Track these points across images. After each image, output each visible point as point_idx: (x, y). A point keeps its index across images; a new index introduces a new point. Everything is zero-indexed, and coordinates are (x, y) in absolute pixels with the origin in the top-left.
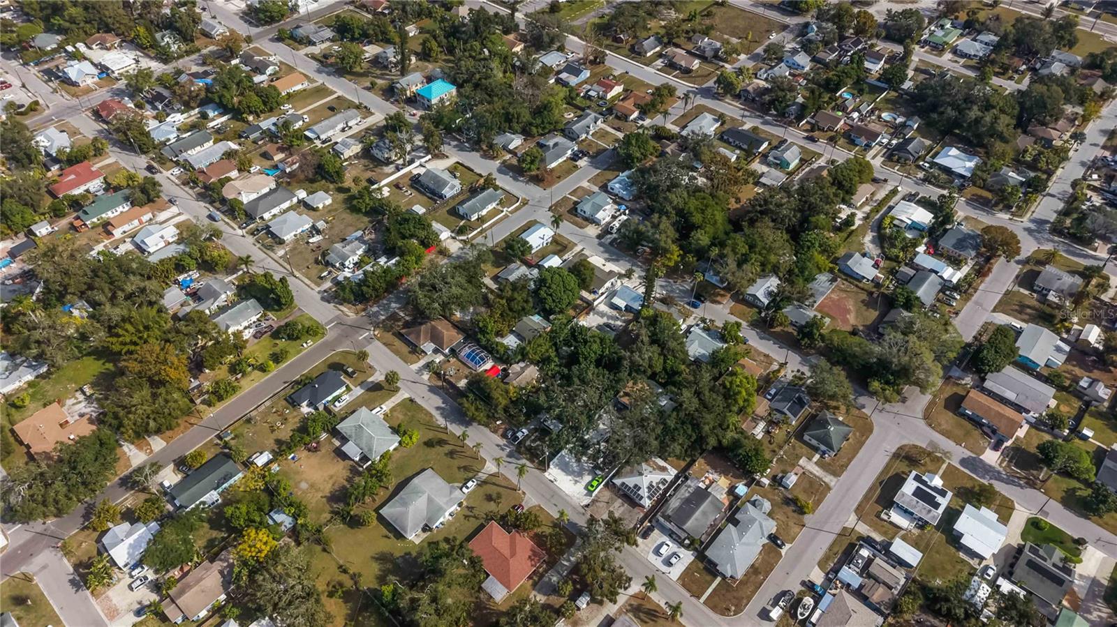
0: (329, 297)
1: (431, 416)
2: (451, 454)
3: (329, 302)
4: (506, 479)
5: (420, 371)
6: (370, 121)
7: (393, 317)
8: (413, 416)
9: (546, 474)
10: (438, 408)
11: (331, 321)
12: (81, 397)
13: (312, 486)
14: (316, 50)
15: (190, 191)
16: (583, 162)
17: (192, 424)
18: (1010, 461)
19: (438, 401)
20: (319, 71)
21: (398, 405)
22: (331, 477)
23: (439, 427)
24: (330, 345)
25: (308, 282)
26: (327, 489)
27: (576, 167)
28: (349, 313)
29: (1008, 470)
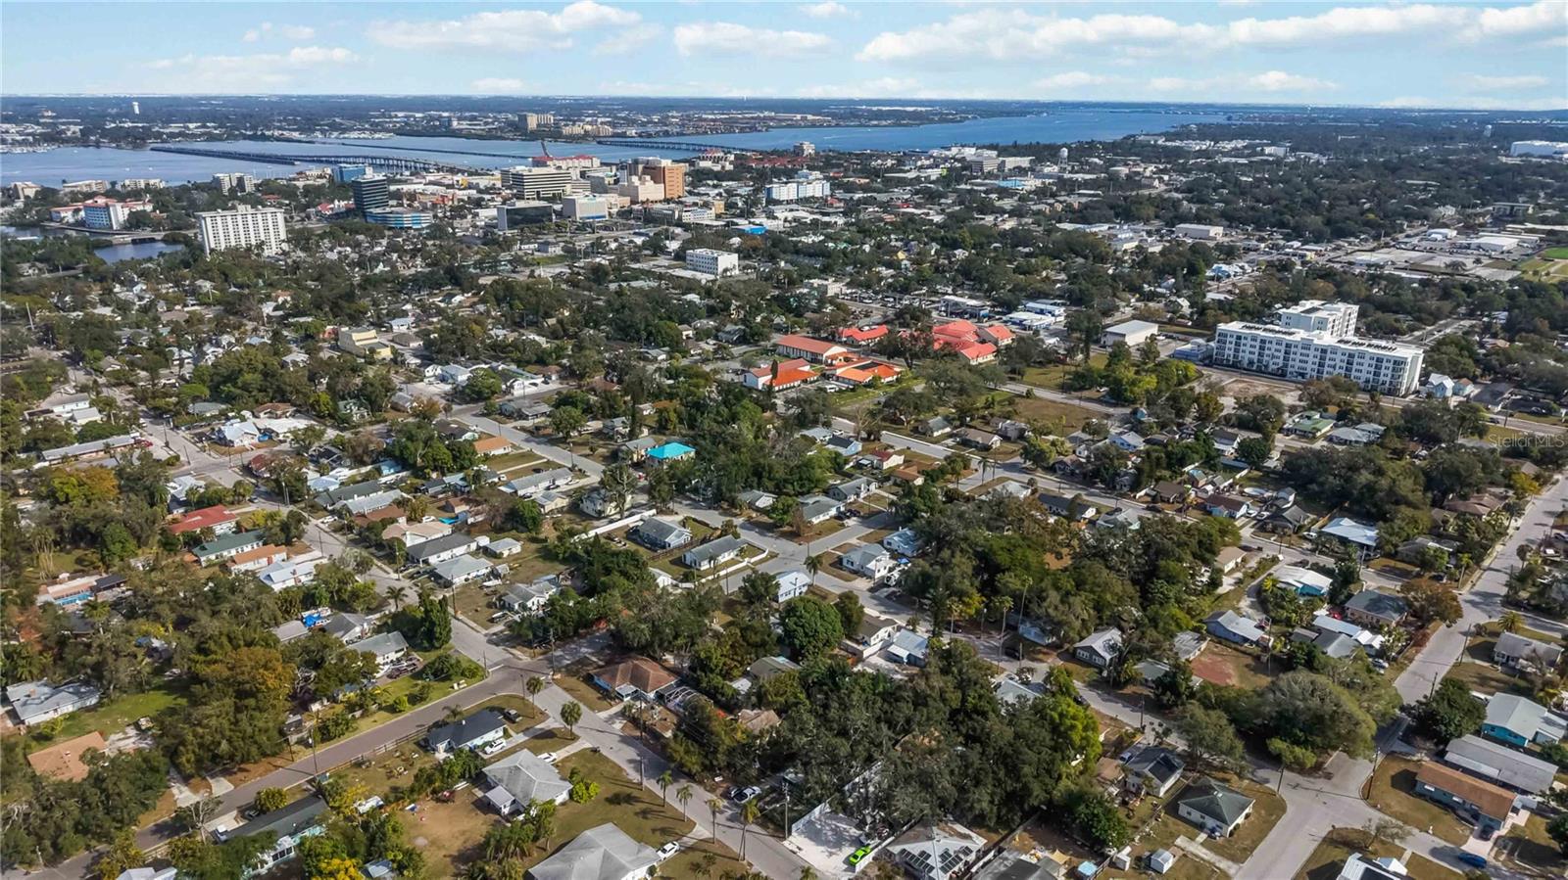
0: (496, 641)
1: (621, 769)
2: (644, 813)
3: (497, 645)
4: (723, 845)
5: (610, 720)
6: (583, 482)
7: (583, 662)
8: (594, 769)
9: (786, 843)
10: (631, 761)
11: (496, 664)
12: (131, 731)
13: (433, 843)
14: (529, 423)
15: (341, 538)
16: (852, 522)
17: (277, 767)
18: (1511, 853)
19: (631, 753)
20: (527, 441)
21: (574, 755)
22: (463, 833)
23: (630, 782)
24: (491, 689)
25: (474, 625)
26: (455, 846)
27: (843, 525)
28: (523, 657)
29: (1511, 865)
